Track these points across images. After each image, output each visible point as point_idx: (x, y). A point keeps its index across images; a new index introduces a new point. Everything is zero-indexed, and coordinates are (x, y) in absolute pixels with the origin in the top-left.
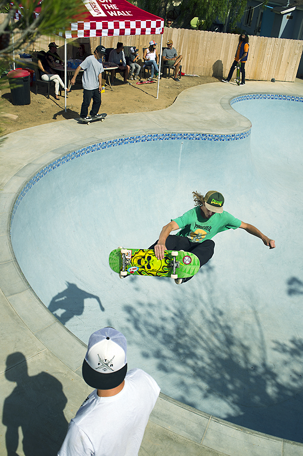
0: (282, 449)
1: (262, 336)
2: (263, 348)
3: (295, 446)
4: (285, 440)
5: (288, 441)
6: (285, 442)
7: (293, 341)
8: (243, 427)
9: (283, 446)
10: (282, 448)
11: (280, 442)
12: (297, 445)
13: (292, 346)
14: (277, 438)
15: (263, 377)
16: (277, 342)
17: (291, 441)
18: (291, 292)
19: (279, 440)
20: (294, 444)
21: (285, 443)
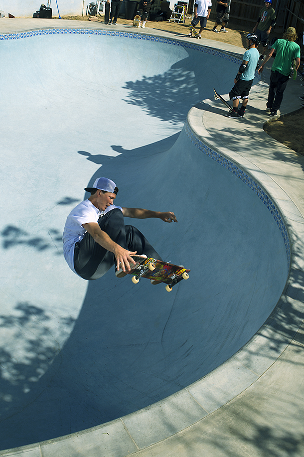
0: (41, 455)
3: (55, 443)
4: (42, 442)
6: (43, 444)
7: (19, 307)
9: (42, 450)
10: (41, 453)
11: (37, 448)
12: (56, 441)
13: (19, 314)
14: (32, 445)
19: (35, 447)
21: (42, 446)
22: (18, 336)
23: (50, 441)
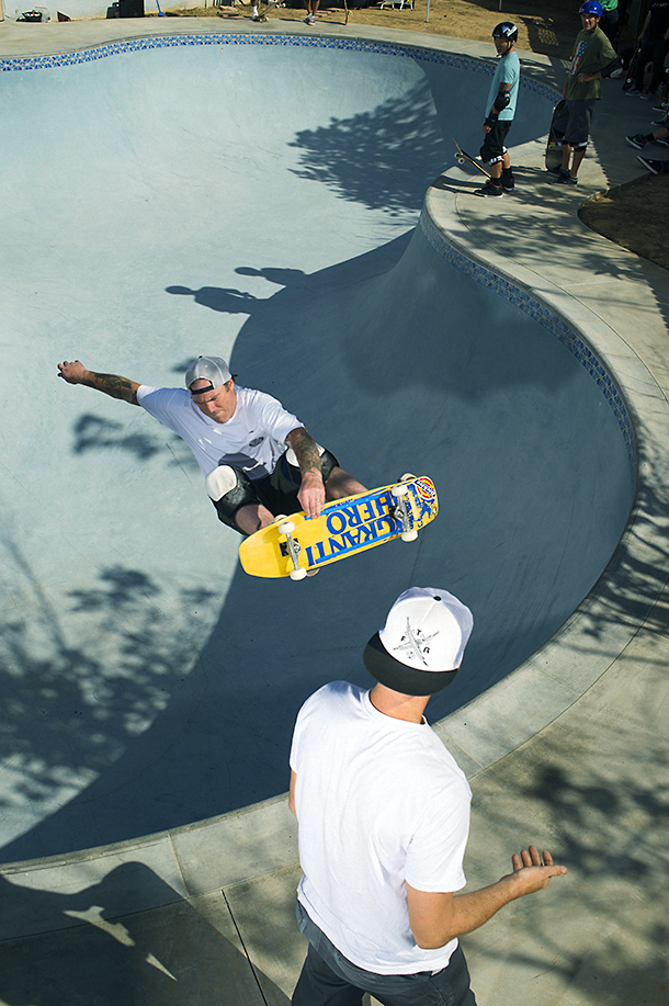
0: (173, 852)
1: (40, 593)
2: (48, 617)
3: (197, 831)
4: (173, 830)
5: (178, 829)
6: (174, 833)
7: (107, 576)
8: (77, 852)
9: (174, 845)
10: (172, 849)
11: (164, 840)
12: (199, 827)
13: (106, 587)
14: (155, 835)
15: (70, 677)
16: (77, 594)
17: (185, 827)
18: (82, 446)
19: (161, 838)
20: (193, 828)
21: (174, 837)
22: (107, 627)
23: (187, 827)
